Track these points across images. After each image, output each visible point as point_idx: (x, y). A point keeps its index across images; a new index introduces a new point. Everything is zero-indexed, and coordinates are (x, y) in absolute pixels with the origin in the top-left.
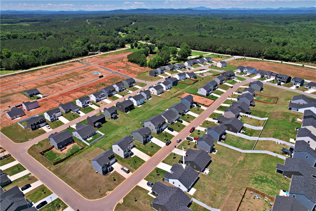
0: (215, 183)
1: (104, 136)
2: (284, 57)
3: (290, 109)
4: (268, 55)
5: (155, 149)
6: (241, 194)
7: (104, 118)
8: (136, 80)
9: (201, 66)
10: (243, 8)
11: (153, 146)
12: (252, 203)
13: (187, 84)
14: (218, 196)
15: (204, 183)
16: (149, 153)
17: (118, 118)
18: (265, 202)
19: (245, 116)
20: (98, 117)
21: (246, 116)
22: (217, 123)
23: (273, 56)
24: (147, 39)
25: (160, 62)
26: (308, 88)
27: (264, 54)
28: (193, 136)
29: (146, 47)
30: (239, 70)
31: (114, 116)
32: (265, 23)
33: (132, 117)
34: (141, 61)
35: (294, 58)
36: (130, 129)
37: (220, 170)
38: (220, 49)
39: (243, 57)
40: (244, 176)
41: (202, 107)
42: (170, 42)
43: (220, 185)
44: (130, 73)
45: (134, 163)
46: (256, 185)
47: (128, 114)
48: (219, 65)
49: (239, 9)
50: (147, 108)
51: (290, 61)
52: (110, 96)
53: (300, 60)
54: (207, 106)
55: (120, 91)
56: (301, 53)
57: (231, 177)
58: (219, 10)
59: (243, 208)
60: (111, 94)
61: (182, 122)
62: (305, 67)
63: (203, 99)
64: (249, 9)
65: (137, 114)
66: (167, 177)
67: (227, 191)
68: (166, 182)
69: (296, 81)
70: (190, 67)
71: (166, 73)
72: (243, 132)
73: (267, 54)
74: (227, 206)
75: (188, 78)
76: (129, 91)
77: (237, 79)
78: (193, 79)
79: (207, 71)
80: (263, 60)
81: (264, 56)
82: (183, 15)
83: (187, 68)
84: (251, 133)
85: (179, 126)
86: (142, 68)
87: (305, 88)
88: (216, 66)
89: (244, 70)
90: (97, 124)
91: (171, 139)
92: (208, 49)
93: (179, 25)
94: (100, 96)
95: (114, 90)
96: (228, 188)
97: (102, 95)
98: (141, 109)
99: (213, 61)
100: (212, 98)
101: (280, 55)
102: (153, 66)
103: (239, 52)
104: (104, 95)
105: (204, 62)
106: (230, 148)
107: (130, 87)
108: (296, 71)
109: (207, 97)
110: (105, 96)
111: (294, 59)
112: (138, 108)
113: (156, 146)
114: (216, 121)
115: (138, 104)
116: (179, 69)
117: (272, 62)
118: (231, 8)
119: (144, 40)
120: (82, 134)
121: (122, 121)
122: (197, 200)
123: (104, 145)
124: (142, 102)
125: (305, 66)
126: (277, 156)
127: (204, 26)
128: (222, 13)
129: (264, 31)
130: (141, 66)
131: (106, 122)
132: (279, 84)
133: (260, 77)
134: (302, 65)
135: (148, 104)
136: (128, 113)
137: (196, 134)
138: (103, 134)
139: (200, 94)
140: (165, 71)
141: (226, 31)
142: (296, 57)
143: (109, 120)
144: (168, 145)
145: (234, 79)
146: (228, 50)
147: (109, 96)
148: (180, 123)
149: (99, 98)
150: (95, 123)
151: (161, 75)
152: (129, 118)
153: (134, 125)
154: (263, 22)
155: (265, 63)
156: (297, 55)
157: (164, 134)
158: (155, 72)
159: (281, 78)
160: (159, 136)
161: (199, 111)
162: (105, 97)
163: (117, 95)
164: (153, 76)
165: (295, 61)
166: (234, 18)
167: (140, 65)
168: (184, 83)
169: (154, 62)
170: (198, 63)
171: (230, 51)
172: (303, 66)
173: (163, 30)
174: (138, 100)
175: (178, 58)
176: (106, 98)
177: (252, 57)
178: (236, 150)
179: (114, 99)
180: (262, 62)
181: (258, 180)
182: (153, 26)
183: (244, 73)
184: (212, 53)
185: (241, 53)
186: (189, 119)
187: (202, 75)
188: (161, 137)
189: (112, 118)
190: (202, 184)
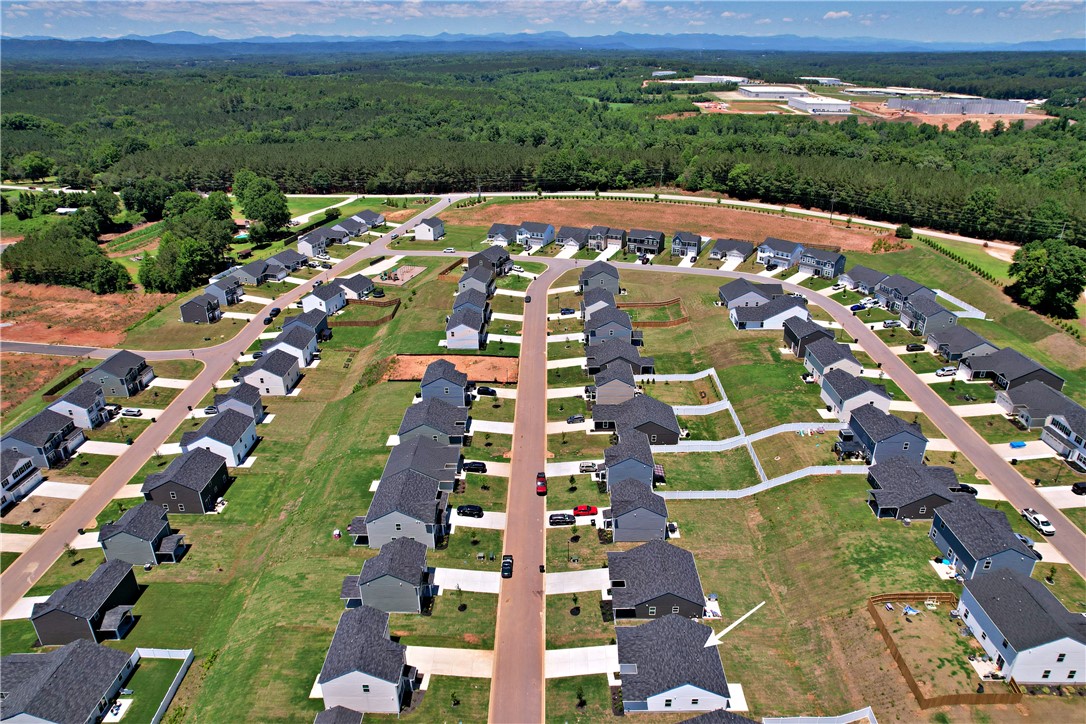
0: (761, 631)
1: (193, 659)
2: (593, 178)
3: (742, 326)
4: (549, 178)
5: (480, 611)
6: (867, 628)
7: (131, 575)
8: (150, 356)
9: (360, 247)
10: (332, 34)
11: (463, 601)
12: (918, 637)
13: (367, 323)
14: (808, 669)
15: (736, 648)
16: (468, 637)
17: (189, 546)
18: (936, 616)
19: (648, 382)
20: (100, 582)
21: (651, 380)
22: (592, 431)
23: (563, 180)
24: (37, 173)
25: (199, 258)
26: (719, 257)
27: (535, 176)
28: (560, 503)
29: (58, 206)
30: (501, 239)
31: (168, 547)
32: (432, 81)
33: (253, 522)
34: (99, 271)
35: (619, 177)
36: (311, 577)
37: (737, 582)
38: (383, 177)
39: (475, 195)
40: (818, 567)
41: (502, 393)
42: (163, 174)
43: (779, 630)
44: (72, 332)
45: (453, 711)
46: (874, 578)
47: (224, 513)
48: (425, 233)
49: (319, 40)
50: (286, 460)
51: (613, 188)
52: (60, 460)
53: (635, 181)
54: (510, 383)
55: (98, 424)
56: (634, 162)
57: (783, 589)
58: (254, 44)
59: (913, 664)
60: (61, 449)
61: (483, 469)
62: (662, 200)
63: (476, 362)
64: (350, 37)
65: (266, 500)
66: (637, 694)
67: (820, 639)
68: (633, 717)
69: (684, 244)
70: (323, 258)
71: (246, 298)
72: (688, 435)
73: (544, 175)
74: (867, 684)
75: (354, 301)
76: (143, 410)
77: (522, 269)
78: (370, 298)
79: (399, 262)
80: (540, 194)
81: (533, 181)
82: (118, 63)
83: (317, 263)
84: (705, 428)
85: (485, 488)
86: (108, 297)
87: (710, 259)
88: (413, 238)
89: (518, 237)
90: (111, 622)
91: (499, 548)
92: (335, 181)
93: (141, 106)
94: (11, 479)
95: (71, 428)
96: (808, 624)
97: (21, 470)
98: (264, 475)
99: (389, 224)
100: (504, 352)
101: (581, 173)
102: (174, 283)
103: (451, 180)
104: (28, 465)
105: (362, 230)
106: (700, 500)
107: (133, 392)
108: (648, 215)
109: (484, 352)
110: (35, 470)
111: (621, 181)
112: (248, 473)
113: (477, 599)
114: (588, 425)
115: (239, 456)
116: (288, 275)
117: (569, 197)
118: (293, 36)
119: (23, 175)
120: (68, 706)
121: (220, 552)
122: (773, 716)
123: (251, 704)
124: (250, 443)
125: (661, 197)
126: (839, 471)
127: (248, 102)
128: (269, 53)
129: (456, 104)
130: (103, 292)
131: (144, 587)
132: (645, 261)
133: (577, 248)
134: (652, 196)
135: (276, 443)
136: (220, 509)
137: (567, 494)
138: (184, 654)
139: (454, 350)
140: (239, 291)
141: (338, 113)
142: (625, 175)
143: (151, 573)
144: (510, 576)
145: (513, 272)
146: (412, 177)
147: (57, 462)
148: (480, 473)
149: (9, 490)
150: (97, 622)
151: (231, 311)
152: (241, 529)
153: (313, 553)
154: (426, 79)
155: (551, 204)
156: (625, 169)
157: (462, 541)
158: (209, 303)
159: (642, 242)
160: (450, 556)
161: (503, 411)
162: (38, 473)
163: (90, 448)
164: (205, 321)
165: (624, 188)
166: (326, 69)
167: (96, 289)
168: (351, 323)
169: (173, 262)
170: (344, 240)
171: (420, 179)
172: (656, 197)
173: (84, 127)
174: (235, 441)
175: (257, 233)
176: (45, 479)
177: (498, 189)
178: (718, 500)
179: (88, 469)
180: (542, 202)
181: (864, 563)
182: (27, 116)
183: (520, 246)
184: (360, 196)
185: (459, 182)
186: (494, 447)
187: (395, 280)
188: (463, 556)
189: (161, 558)
190: (735, 654)
